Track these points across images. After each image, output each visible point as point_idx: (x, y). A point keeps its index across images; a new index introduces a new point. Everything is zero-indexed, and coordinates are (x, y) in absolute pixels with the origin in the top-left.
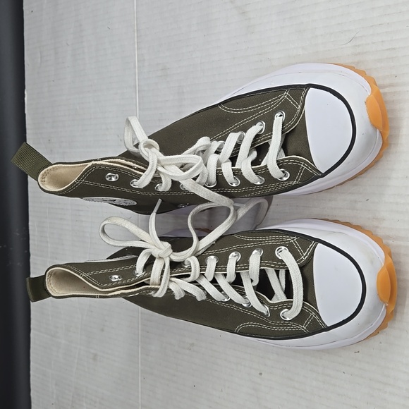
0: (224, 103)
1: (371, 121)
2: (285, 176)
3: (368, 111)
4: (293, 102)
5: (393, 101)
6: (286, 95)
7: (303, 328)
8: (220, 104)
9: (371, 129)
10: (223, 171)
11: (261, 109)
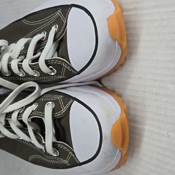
0: (25, 17)
1: (110, 34)
2: (53, 72)
3: (109, 26)
4: (63, 18)
5: (135, 21)
6: (59, 12)
7: (66, 162)
8: (23, 18)
9: (110, 40)
10: (12, 65)
11: (45, 23)
